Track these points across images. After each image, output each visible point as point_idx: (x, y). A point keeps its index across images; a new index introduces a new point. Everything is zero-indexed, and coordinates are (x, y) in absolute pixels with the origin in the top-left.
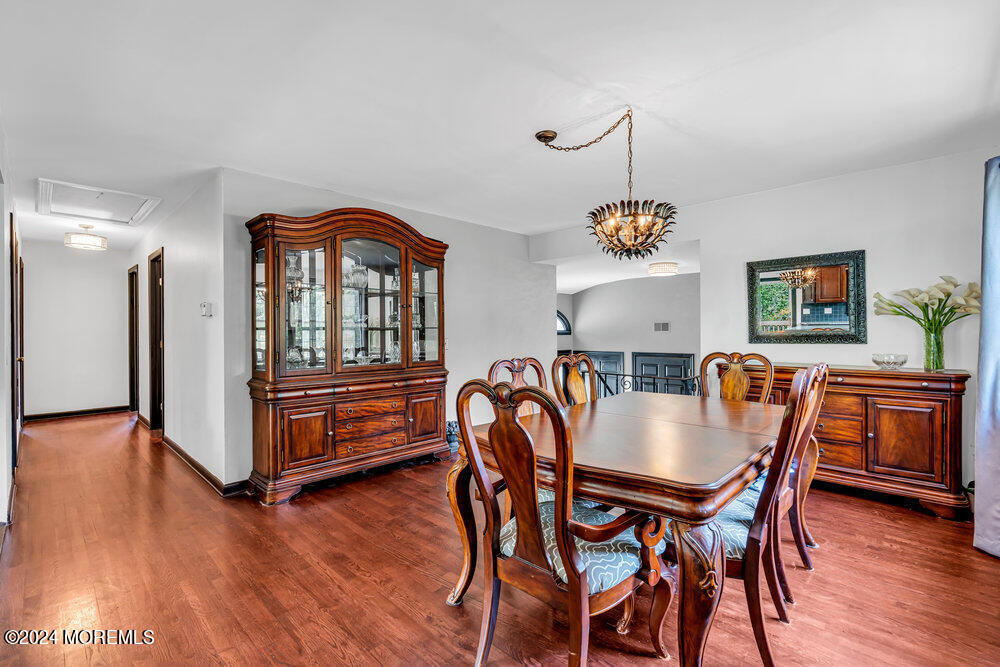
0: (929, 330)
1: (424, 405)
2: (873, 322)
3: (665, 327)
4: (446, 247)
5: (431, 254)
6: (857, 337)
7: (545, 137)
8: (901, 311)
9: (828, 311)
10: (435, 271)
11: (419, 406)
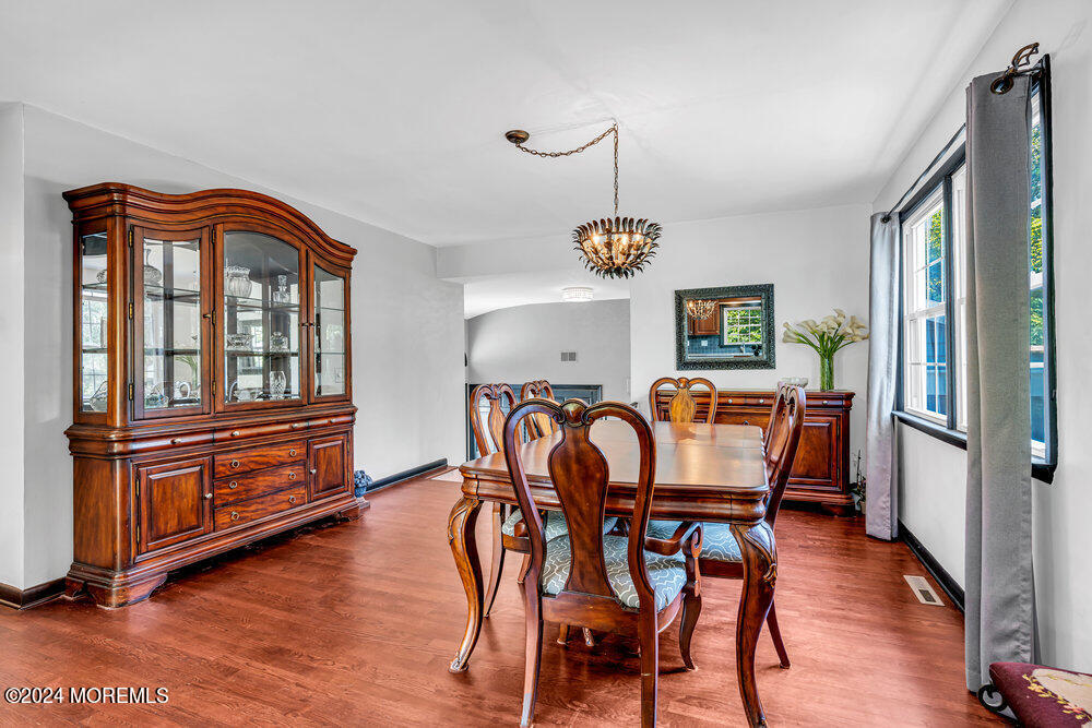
0: (823, 356)
1: (328, 452)
2: (781, 349)
3: (572, 357)
4: (354, 252)
5: (337, 259)
6: (768, 364)
7: (516, 138)
8: (803, 340)
9: (704, 343)
10: (340, 282)
11: (322, 452)
